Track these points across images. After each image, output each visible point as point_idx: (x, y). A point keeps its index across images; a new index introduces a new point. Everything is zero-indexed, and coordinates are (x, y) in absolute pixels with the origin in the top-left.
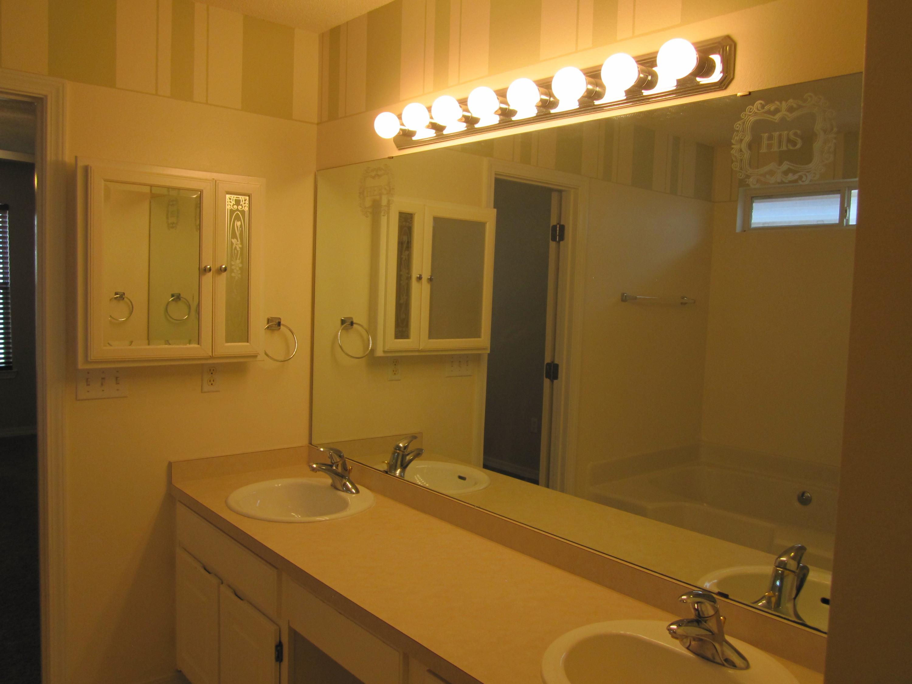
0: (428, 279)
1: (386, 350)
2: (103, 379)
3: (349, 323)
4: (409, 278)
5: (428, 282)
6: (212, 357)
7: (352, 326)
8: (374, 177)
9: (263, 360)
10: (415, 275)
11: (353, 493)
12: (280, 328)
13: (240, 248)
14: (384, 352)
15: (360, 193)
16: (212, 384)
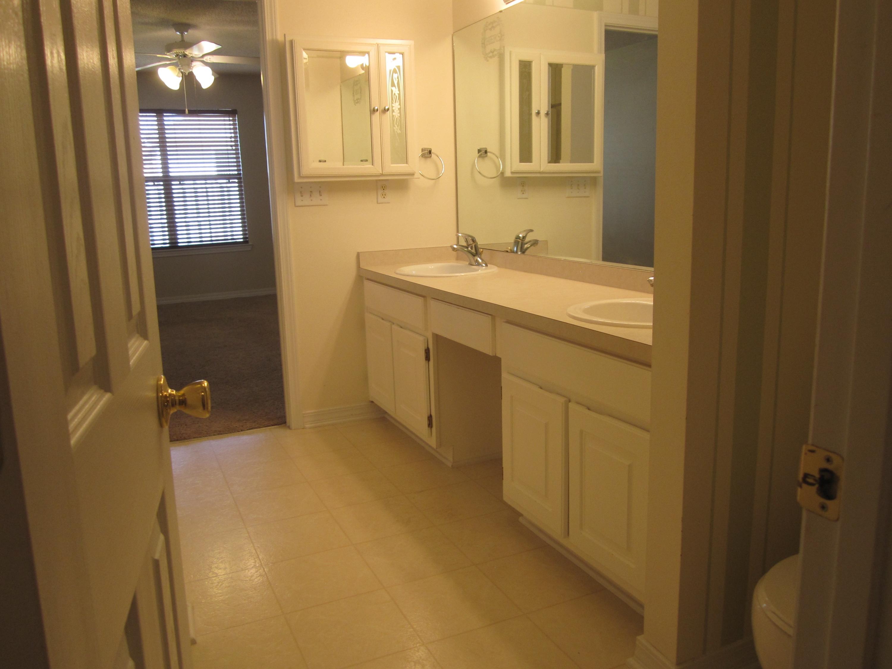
0: (545, 113)
1: (513, 171)
2: (311, 192)
3: (483, 152)
4: (530, 114)
5: (546, 117)
6: (382, 175)
7: (486, 154)
8: (491, 29)
9: (419, 178)
10: (534, 111)
11: (484, 266)
12: (431, 157)
13: (398, 94)
14: (512, 173)
15: (482, 44)
16: (384, 197)
